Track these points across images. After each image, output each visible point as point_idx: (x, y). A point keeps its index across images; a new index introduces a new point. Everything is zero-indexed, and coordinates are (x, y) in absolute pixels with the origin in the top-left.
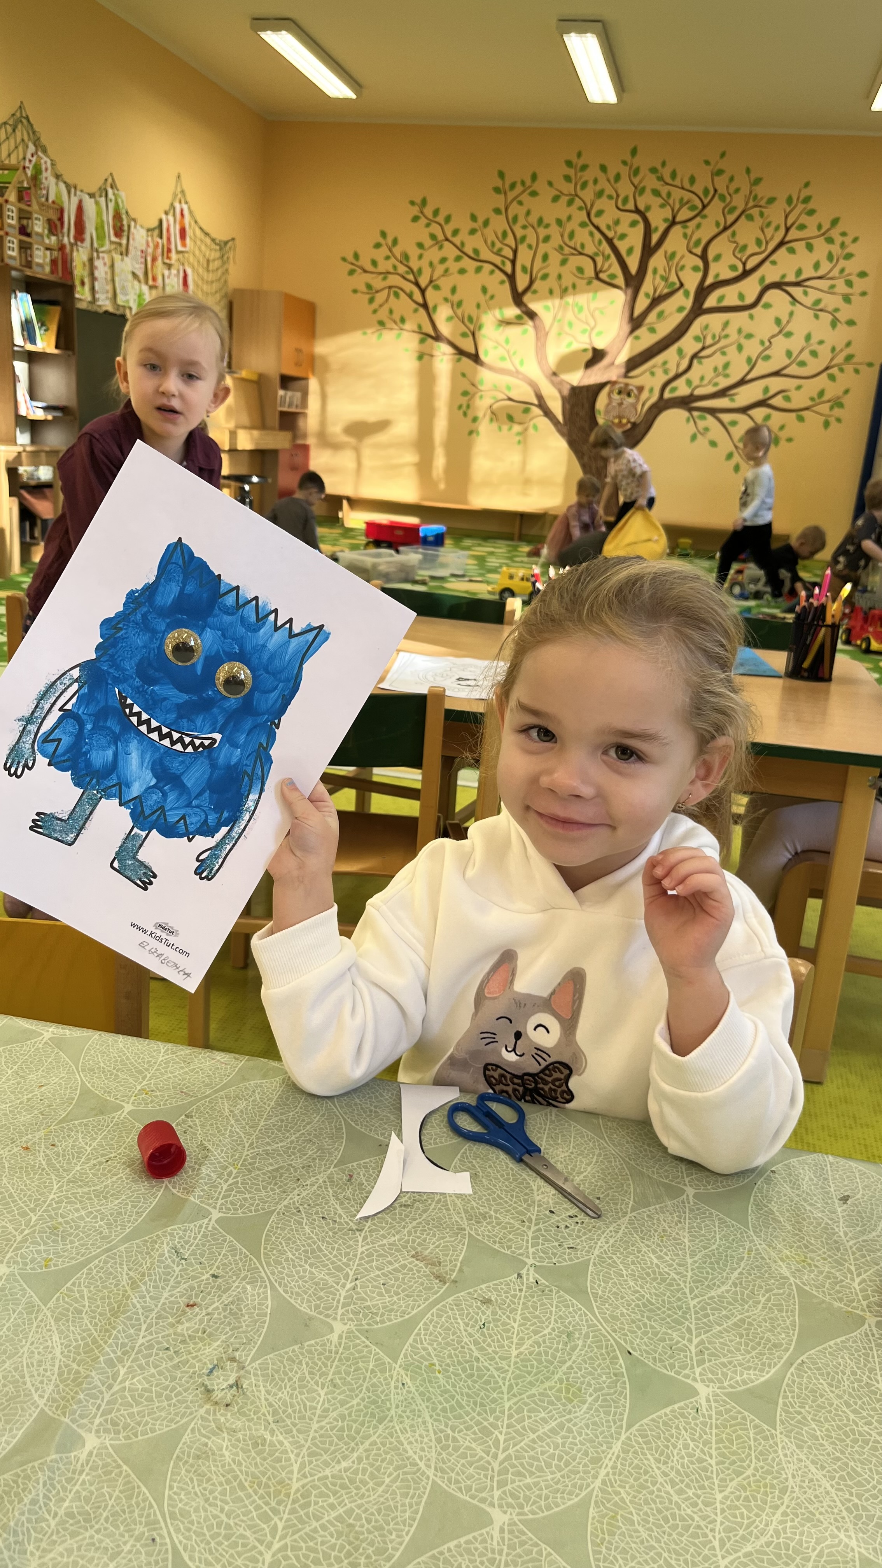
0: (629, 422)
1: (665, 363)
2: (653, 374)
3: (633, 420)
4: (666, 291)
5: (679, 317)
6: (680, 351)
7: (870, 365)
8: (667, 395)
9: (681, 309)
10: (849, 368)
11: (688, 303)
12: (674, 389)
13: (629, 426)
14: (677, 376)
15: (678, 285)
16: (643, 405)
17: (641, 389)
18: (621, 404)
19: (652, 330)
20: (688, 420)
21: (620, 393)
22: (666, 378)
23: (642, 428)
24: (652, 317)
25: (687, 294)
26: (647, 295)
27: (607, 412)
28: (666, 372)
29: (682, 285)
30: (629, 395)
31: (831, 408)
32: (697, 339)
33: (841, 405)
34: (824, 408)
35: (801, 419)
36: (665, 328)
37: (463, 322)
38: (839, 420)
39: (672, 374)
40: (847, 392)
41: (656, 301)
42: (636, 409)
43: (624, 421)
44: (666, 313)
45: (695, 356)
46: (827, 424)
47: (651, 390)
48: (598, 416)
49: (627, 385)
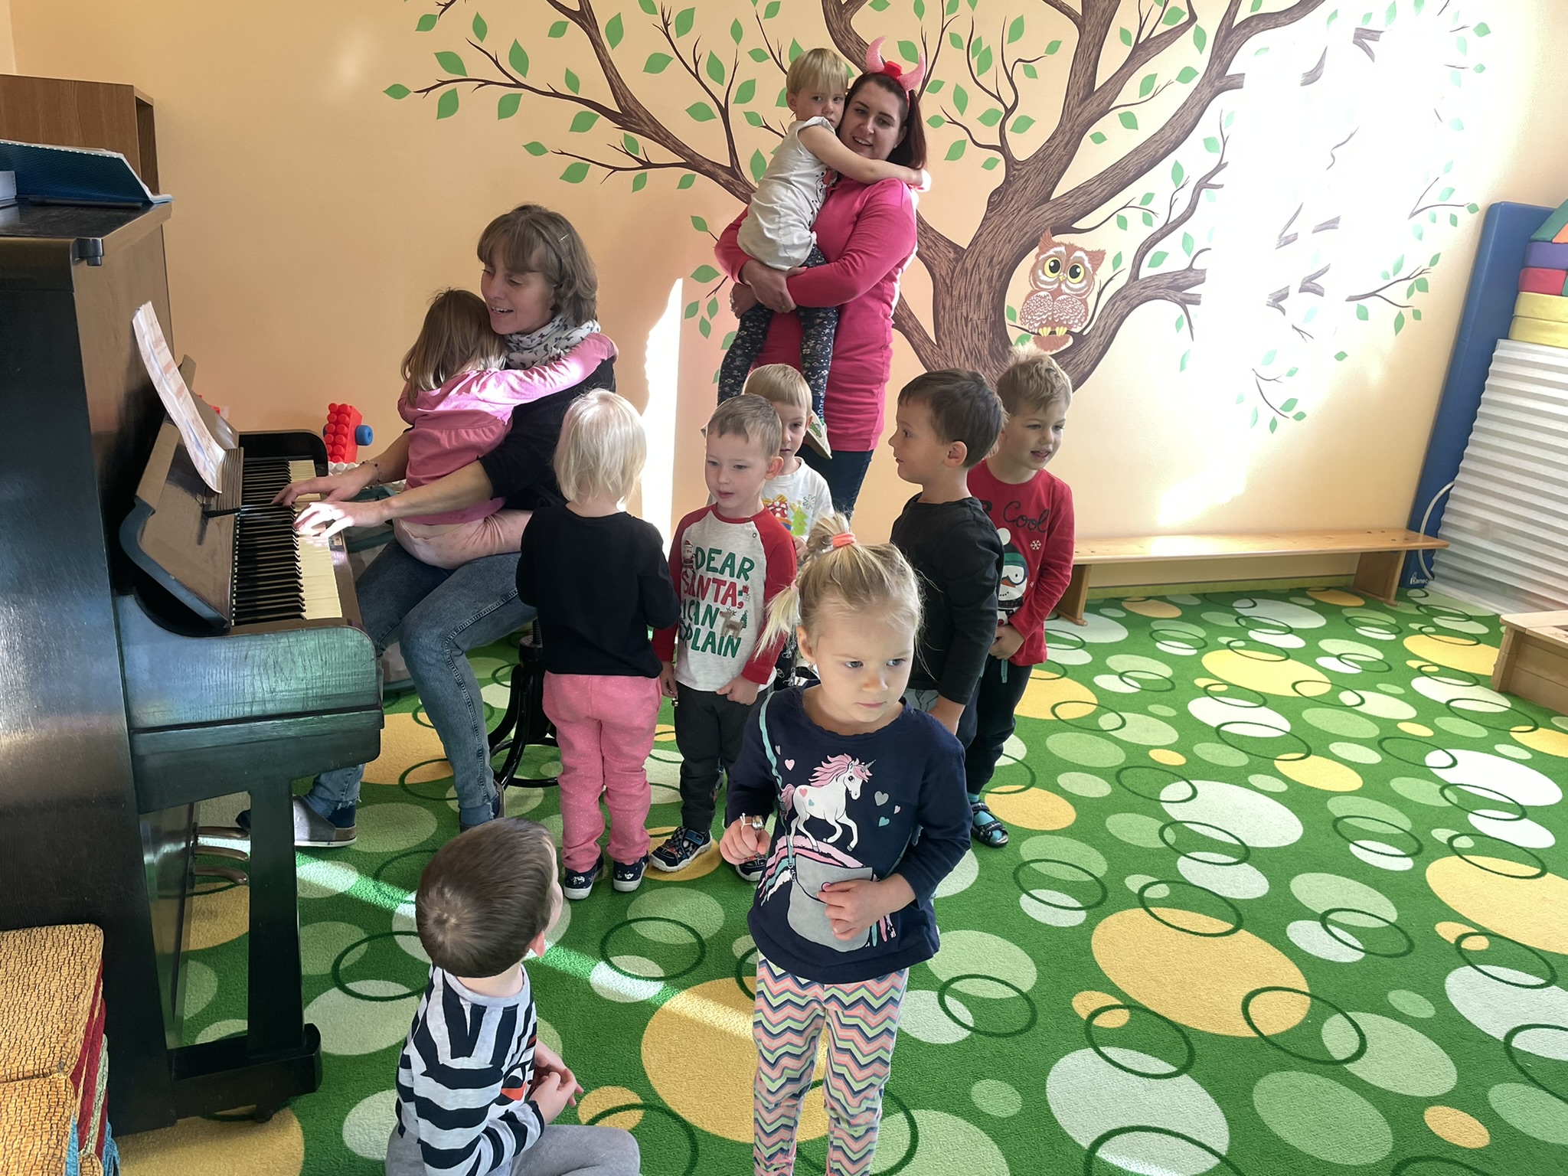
0: (1069, 332)
1: (1148, 198)
2: (1123, 223)
3: (1077, 330)
4: (1162, 28)
5: (1181, 93)
6: (1177, 171)
7: (1473, 208)
8: (1145, 272)
9: (1186, 75)
10: (1443, 214)
11: (1200, 61)
12: (1161, 257)
13: (1071, 341)
14: (1168, 229)
15: (1186, 17)
16: (1099, 294)
17: (1097, 257)
18: (1058, 292)
19: (1130, 122)
20: (1178, 325)
21: (1055, 269)
22: (1149, 231)
23: (1094, 342)
24: (1130, 91)
25: (1200, 40)
26: (1124, 34)
27: (1027, 312)
28: (1147, 221)
29: (1193, 18)
30: (1074, 274)
31: (1410, 293)
32: (1209, 143)
33: (1423, 286)
34: (1398, 293)
35: (1363, 315)
36: (1153, 117)
37: (697, 77)
38: (1417, 315)
39: (1158, 223)
40: (1435, 260)
41: (1143, 50)
42: (1085, 302)
43: (1061, 331)
44: (1159, 82)
45: (1203, 184)
46: (1399, 323)
47: (1117, 260)
48: (1007, 321)
49: (1071, 248)
